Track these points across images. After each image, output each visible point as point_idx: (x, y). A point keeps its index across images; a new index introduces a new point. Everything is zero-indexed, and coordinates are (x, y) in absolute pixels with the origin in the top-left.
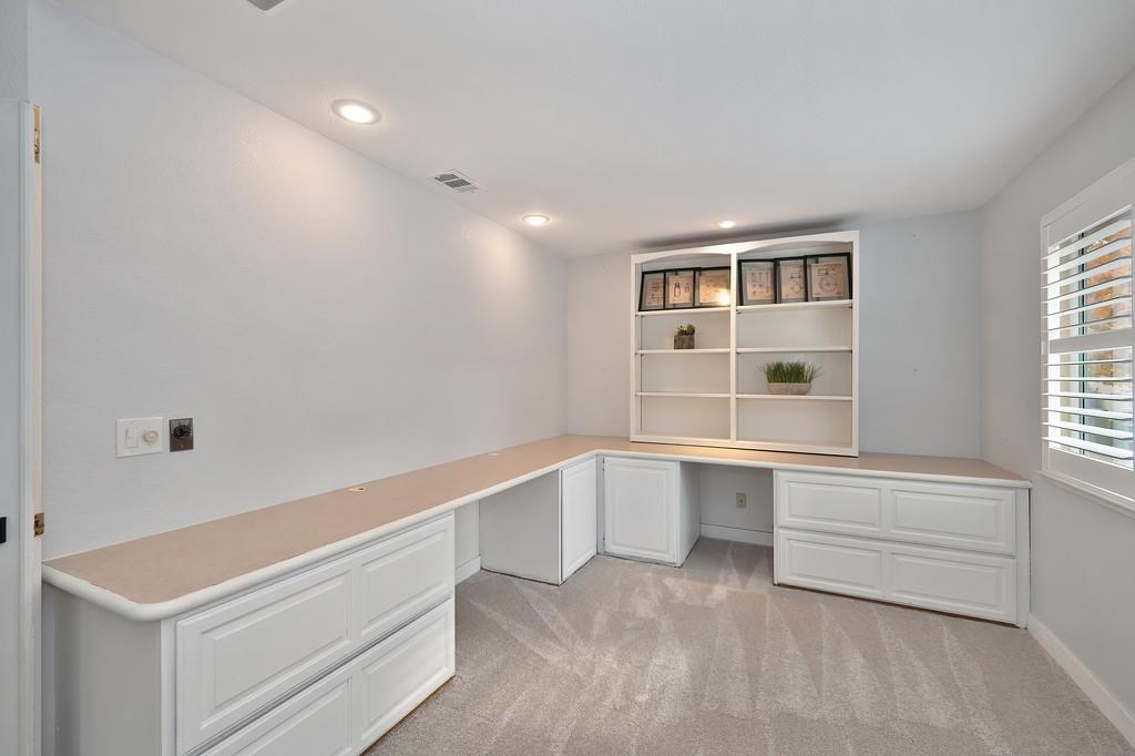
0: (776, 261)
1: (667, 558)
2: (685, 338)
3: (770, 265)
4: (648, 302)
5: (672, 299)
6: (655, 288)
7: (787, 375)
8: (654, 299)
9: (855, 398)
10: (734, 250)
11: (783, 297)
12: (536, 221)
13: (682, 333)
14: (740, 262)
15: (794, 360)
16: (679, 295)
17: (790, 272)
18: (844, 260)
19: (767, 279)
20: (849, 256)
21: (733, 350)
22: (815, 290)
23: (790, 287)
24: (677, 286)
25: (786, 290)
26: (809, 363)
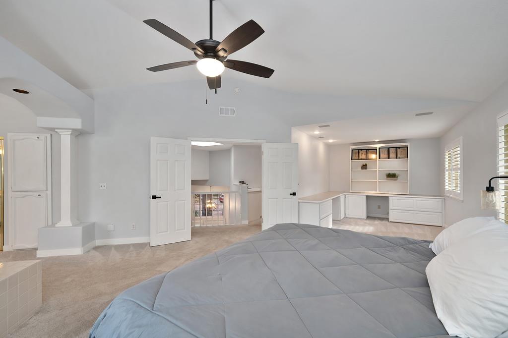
0: (389, 148)
1: (363, 218)
2: (364, 167)
3: (387, 149)
4: (354, 158)
5: (361, 157)
6: (356, 153)
7: (391, 176)
8: (356, 157)
9: (409, 181)
10: (378, 146)
11: (391, 157)
12: (331, 141)
13: (363, 165)
14: (379, 148)
15: (393, 172)
16: (363, 156)
17: (392, 151)
18: (406, 148)
19: (386, 153)
20: (407, 147)
21: (378, 170)
22: (399, 155)
23: (392, 155)
24: (362, 154)
25: (391, 155)
26: (397, 173)
